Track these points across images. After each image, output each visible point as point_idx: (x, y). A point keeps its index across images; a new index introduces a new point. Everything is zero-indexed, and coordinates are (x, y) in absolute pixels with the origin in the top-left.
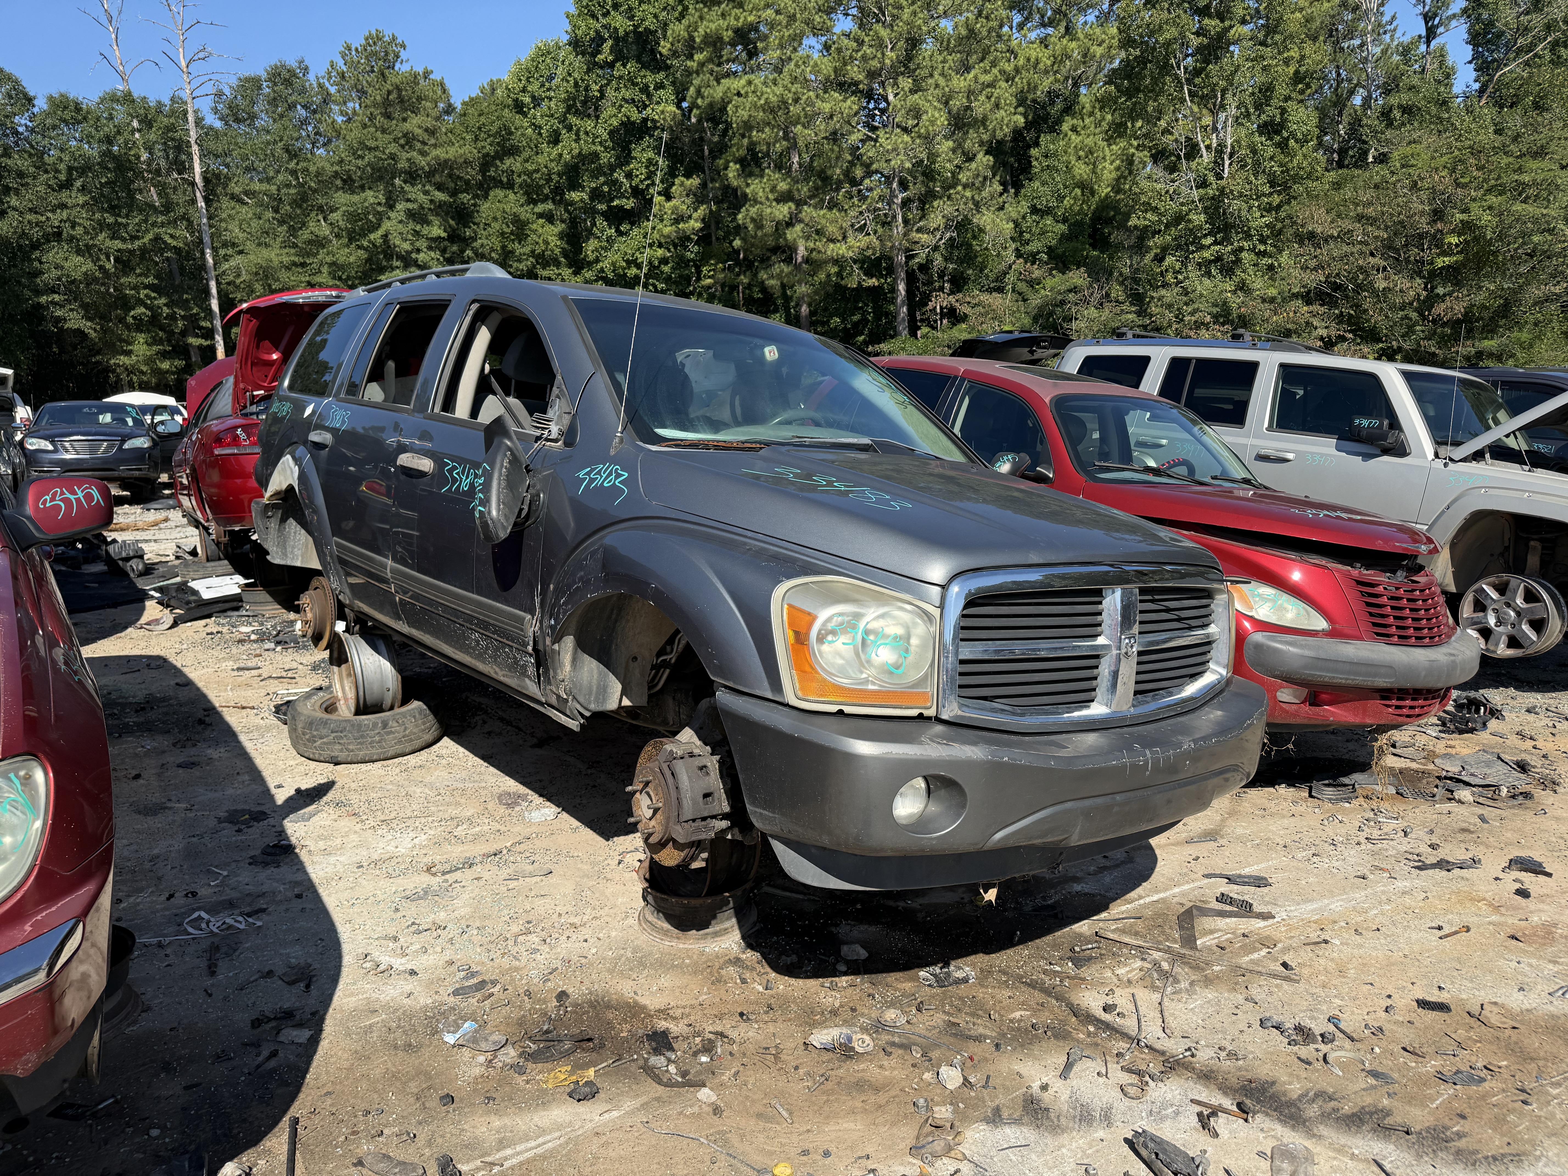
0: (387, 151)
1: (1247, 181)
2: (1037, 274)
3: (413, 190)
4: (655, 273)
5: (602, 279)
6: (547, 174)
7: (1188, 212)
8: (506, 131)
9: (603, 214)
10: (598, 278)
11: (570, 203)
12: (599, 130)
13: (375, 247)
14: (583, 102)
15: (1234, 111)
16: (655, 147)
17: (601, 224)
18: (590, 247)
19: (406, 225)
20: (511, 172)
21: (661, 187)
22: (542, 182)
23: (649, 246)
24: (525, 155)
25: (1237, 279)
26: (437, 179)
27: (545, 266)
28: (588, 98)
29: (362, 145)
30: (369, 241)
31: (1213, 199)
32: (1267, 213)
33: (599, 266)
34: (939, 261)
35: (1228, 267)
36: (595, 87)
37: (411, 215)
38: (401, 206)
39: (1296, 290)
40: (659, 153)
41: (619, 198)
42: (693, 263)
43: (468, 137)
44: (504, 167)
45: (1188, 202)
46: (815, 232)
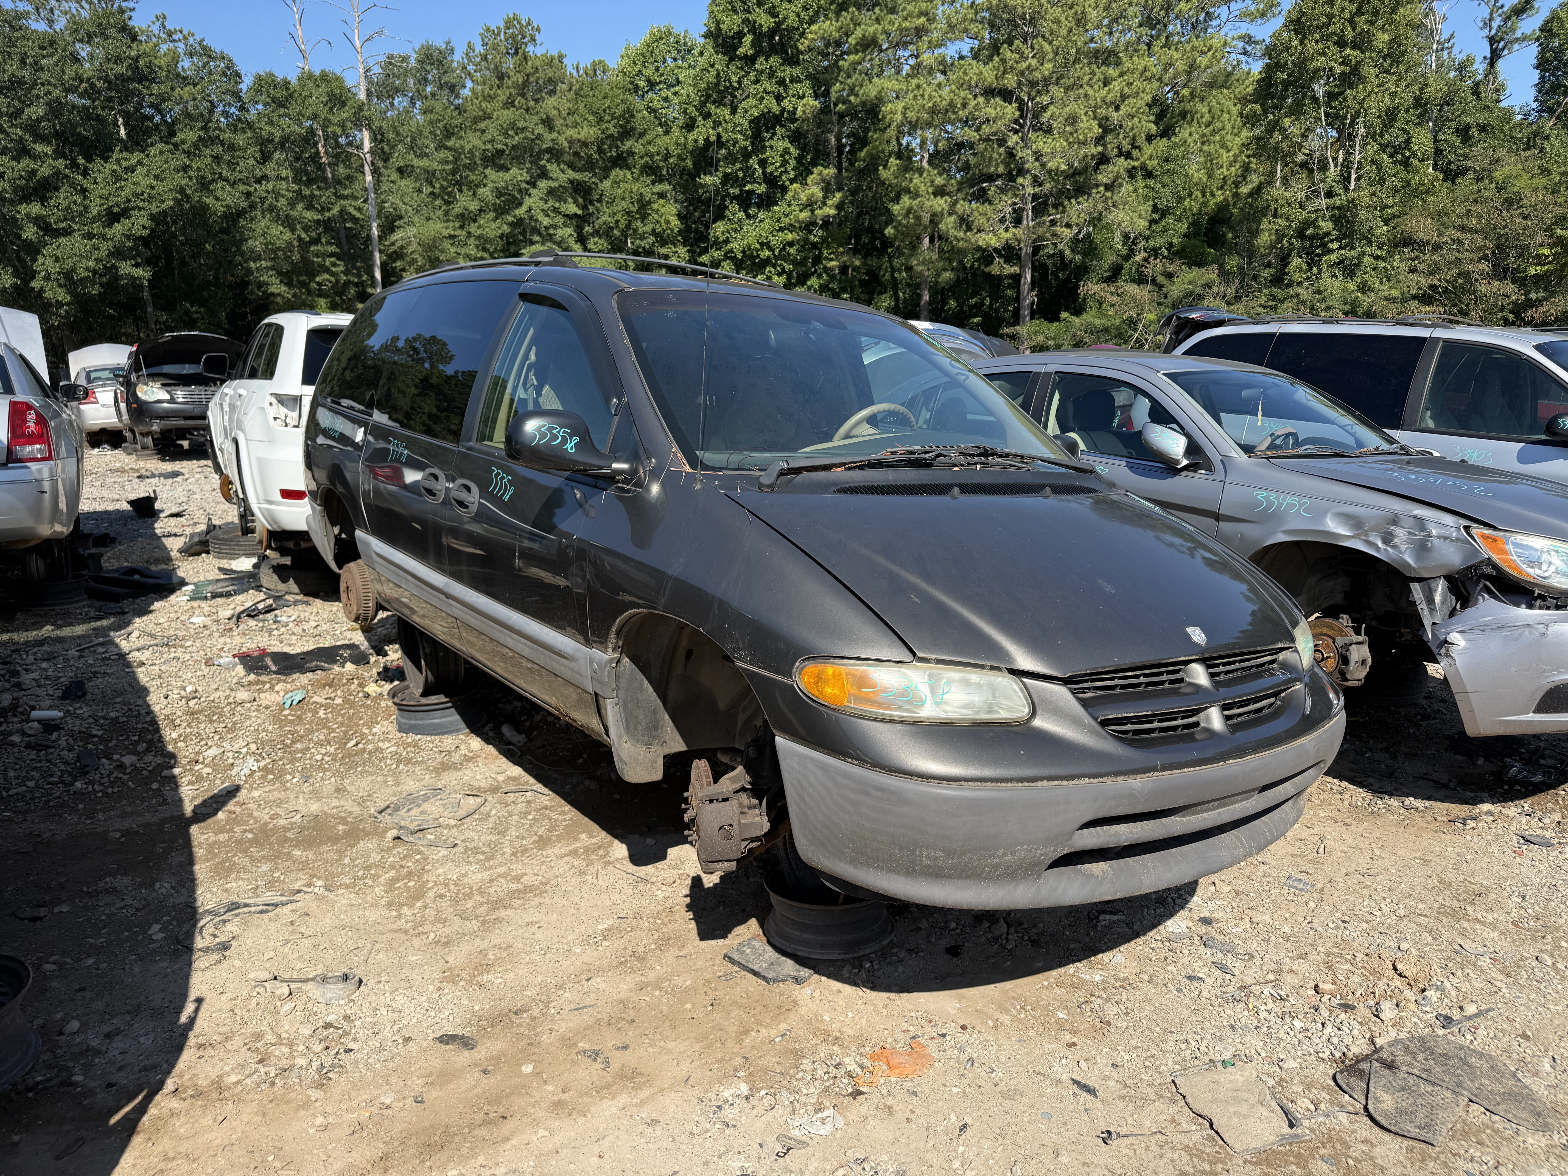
0: (536, 132)
1: (1374, 194)
2: (1171, 268)
3: (553, 168)
4: (783, 255)
5: (731, 258)
6: (667, 156)
7: (1316, 220)
8: (629, 114)
9: (734, 198)
10: (726, 257)
11: (702, 186)
12: (738, 118)
13: (519, 222)
14: (720, 92)
15: (1362, 131)
16: (788, 137)
17: (733, 207)
18: (719, 229)
19: (546, 202)
20: (631, 153)
21: (792, 175)
22: (661, 164)
23: (781, 229)
24: (648, 137)
25: (1359, 280)
26: (566, 158)
27: (663, 243)
28: (727, 88)
29: (513, 125)
30: (515, 217)
31: (1339, 208)
32: (1386, 222)
33: (729, 247)
34: (1067, 252)
35: (1350, 269)
36: (734, 79)
37: (551, 192)
38: (543, 184)
39: (1413, 292)
40: (791, 142)
41: (751, 183)
42: (814, 246)
43: (591, 118)
44: (624, 148)
45: (1317, 210)
46: (965, 223)
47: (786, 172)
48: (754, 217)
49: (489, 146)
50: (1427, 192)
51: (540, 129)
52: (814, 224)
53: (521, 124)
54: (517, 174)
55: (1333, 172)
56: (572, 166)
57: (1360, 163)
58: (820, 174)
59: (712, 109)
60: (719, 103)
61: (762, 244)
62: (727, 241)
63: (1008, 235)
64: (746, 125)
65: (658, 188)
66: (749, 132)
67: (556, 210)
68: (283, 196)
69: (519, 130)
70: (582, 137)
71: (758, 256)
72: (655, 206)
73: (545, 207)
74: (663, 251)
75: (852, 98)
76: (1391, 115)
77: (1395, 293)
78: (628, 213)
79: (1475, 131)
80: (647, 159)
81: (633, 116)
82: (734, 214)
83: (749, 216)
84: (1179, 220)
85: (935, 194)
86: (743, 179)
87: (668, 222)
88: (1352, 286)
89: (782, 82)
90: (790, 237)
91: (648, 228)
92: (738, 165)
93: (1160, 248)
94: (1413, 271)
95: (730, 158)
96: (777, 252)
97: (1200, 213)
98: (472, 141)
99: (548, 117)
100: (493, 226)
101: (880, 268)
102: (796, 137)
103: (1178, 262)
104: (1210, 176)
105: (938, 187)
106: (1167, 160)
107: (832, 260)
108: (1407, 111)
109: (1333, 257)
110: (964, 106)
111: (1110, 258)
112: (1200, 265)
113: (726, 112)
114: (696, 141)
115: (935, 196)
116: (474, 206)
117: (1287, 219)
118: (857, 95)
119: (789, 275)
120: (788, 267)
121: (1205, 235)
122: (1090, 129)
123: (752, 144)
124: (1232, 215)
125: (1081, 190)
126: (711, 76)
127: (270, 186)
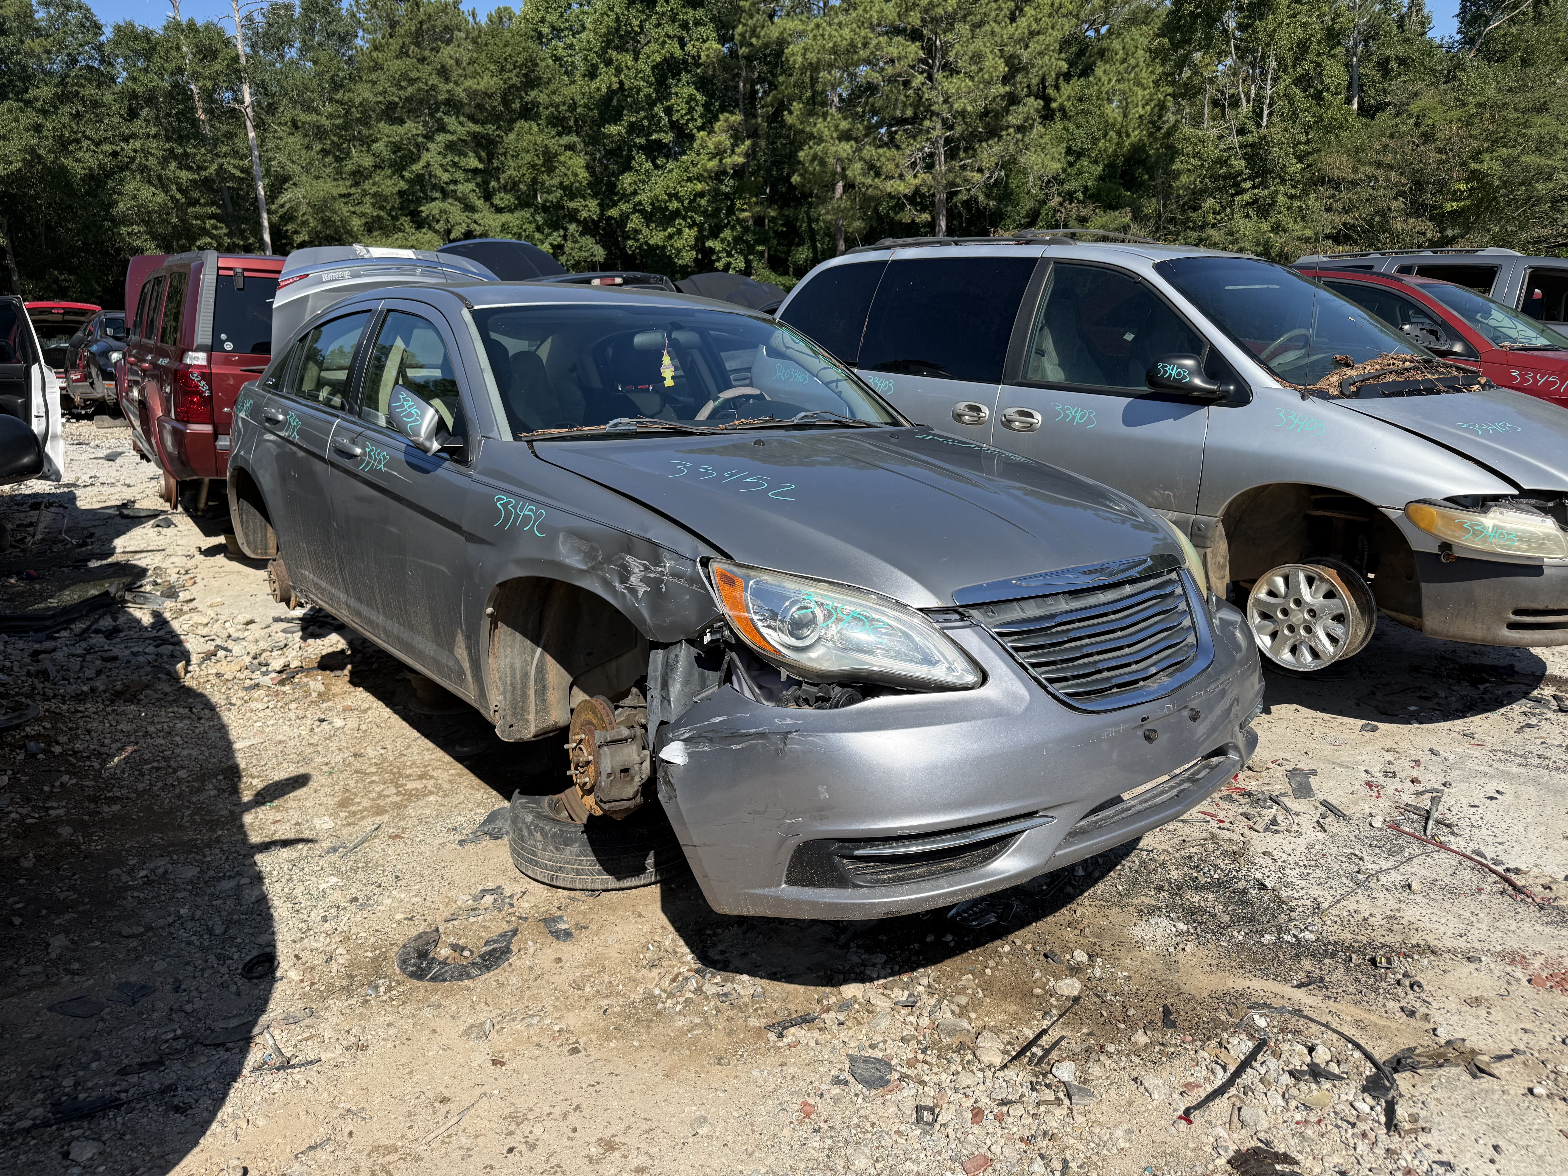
0: (430, 83)
1: (1286, 130)
2: (1084, 212)
3: (451, 121)
4: (693, 206)
5: (639, 211)
6: (573, 107)
7: (1229, 158)
8: (532, 63)
9: (641, 147)
10: (635, 210)
11: (606, 136)
12: (641, 65)
13: (419, 179)
14: (621, 37)
15: (1274, 64)
16: (694, 83)
17: (640, 158)
18: (627, 180)
19: (445, 156)
20: (535, 104)
21: (699, 122)
22: (568, 114)
23: (689, 179)
24: (552, 87)
25: (1273, 220)
26: (467, 110)
27: (572, 197)
28: (628, 33)
29: (404, 76)
30: (411, 172)
31: (1252, 145)
32: (1300, 159)
33: (637, 199)
34: (981, 198)
35: (1263, 209)
36: (636, 23)
37: (450, 147)
38: (440, 138)
39: (1327, 231)
40: (697, 89)
41: (658, 132)
42: (727, 196)
43: (492, 67)
44: (528, 99)
45: (1229, 148)
46: (874, 169)
47: (693, 119)
48: (663, 167)
49: (381, 98)
50: (1341, 127)
51: (434, 80)
52: (724, 173)
53: (414, 75)
54: (412, 128)
55: (1245, 108)
56: (472, 118)
57: (1272, 98)
58: (726, 121)
59: (614, 54)
60: (620, 49)
61: (670, 195)
62: (635, 193)
63: (917, 181)
64: (648, 71)
65: (566, 140)
66: (652, 79)
67: (455, 164)
68: (152, 155)
69: (412, 81)
70: (482, 87)
71: (667, 208)
72: (562, 158)
73: (444, 162)
74: (573, 205)
75: (754, 40)
76: (1303, 47)
77: (1308, 233)
78: (533, 166)
79: (1394, 65)
80: (552, 109)
81: (537, 65)
82: (641, 165)
83: (656, 167)
84: (1096, 162)
85: (840, 139)
86: (649, 127)
87: (576, 175)
88: (1265, 226)
89: (685, 26)
90: (699, 187)
91: (556, 181)
92: (643, 114)
93: (1075, 192)
94: (1329, 209)
95: (636, 107)
96: (686, 203)
97: (1115, 155)
98: (363, 93)
99: (443, 67)
100: (389, 182)
101: (797, 219)
102: (702, 84)
103: (1091, 207)
104: (1125, 116)
105: (842, 131)
106: (1080, 100)
107: (744, 210)
108: (1319, 43)
109: (1247, 197)
110: (865, 45)
111: (1028, 204)
112: (1114, 208)
113: (628, 59)
114: (599, 89)
115: (840, 141)
116: (368, 162)
117: (1200, 159)
118: (758, 37)
119: (701, 226)
120: (699, 219)
121: (1122, 177)
122: (996, 68)
123: (657, 91)
124: (1148, 156)
125: (993, 133)
126: (610, 20)
127: (138, 145)
